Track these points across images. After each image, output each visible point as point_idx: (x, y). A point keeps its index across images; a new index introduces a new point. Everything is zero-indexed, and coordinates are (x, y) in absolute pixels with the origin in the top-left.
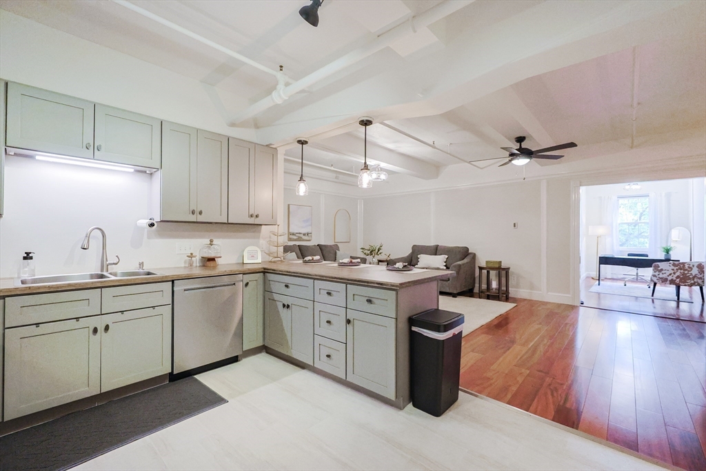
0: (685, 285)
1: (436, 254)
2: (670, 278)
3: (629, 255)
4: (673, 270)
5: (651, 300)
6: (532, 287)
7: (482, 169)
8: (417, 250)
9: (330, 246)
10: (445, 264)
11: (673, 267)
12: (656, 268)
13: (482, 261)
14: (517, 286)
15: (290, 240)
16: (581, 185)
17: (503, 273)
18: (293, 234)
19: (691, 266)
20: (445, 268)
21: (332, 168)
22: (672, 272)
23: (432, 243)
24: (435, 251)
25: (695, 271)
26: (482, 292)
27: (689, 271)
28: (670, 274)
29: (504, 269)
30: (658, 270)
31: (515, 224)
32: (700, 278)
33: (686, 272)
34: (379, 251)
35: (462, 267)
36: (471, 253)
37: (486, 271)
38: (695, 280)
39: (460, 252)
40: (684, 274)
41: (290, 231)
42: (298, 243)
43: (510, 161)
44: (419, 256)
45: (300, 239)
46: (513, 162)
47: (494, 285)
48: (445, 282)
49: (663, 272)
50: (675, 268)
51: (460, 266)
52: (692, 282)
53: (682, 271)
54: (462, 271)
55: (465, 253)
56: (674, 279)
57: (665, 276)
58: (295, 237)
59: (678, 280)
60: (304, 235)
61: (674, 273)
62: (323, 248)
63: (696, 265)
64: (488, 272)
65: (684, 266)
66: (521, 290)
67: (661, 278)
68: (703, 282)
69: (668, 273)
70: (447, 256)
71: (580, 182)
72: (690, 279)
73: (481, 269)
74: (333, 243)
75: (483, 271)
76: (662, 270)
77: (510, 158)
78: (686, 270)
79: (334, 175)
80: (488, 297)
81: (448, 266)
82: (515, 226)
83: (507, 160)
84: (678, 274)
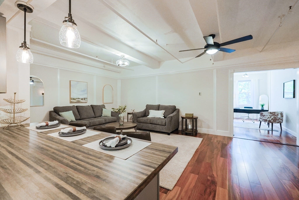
0: (275, 123)
1: (158, 110)
2: (268, 120)
3: (245, 108)
4: (270, 115)
5: (259, 130)
6: (209, 127)
7: (182, 63)
8: (149, 107)
9: (99, 106)
10: (163, 115)
11: (270, 114)
12: (262, 115)
13: (183, 113)
14: (201, 127)
15: (71, 102)
16: (234, 72)
17: (195, 120)
18: (74, 99)
19: (278, 114)
20: (163, 117)
21: (97, 59)
22: (270, 116)
23: (156, 103)
24: (158, 108)
25: (279, 116)
26: (183, 131)
27: (277, 116)
28: (269, 118)
29: (195, 118)
30: (262, 116)
31: (200, 93)
32: (281, 119)
33: (276, 117)
34: (124, 109)
35: (173, 117)
36: (177, 109)
37: (185, 119)
38: (280, 120)
39: (171, 108)
40: (275, 118)
41: (71, 97)
42: (76, 105)
43: (205, 51)
44: (149, 111)
45: (79, 102)
46: (207, 52)
47: (190, 127)
48: (163, 127)
49: (265, 116)
50: (271, 115)
51: (172, 117)
52: (278, 121)
53: (274, 116)
54: (173, 120)
55: (174, 109)
56: (271, 120)
57: (266, 118)
58: (75, 101)
59: (272, 120)
60: (82, 99)
61: (271, 117)
62: (94, 107)
63: (280, 113)
64: (186, 120)
65: (275, 114)
66: (203, 129)
67: (264, 120)
68: (282, 121)
69: (267, 117)
70: (164, 111)
71: (234, 70)
72: (277, 120)
73: (183, 118)
74: (102, 104)
75: (184, 119)
76: (264, 115)
77: (205, 49)
78: (276, 115)
79: (103, 65)
80: (187, 134)
81: (165, 116)
82: (200, 94)
83: (203, 51)
84: (272, 117)
